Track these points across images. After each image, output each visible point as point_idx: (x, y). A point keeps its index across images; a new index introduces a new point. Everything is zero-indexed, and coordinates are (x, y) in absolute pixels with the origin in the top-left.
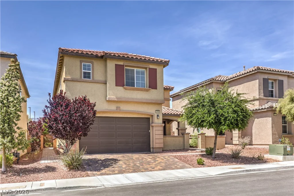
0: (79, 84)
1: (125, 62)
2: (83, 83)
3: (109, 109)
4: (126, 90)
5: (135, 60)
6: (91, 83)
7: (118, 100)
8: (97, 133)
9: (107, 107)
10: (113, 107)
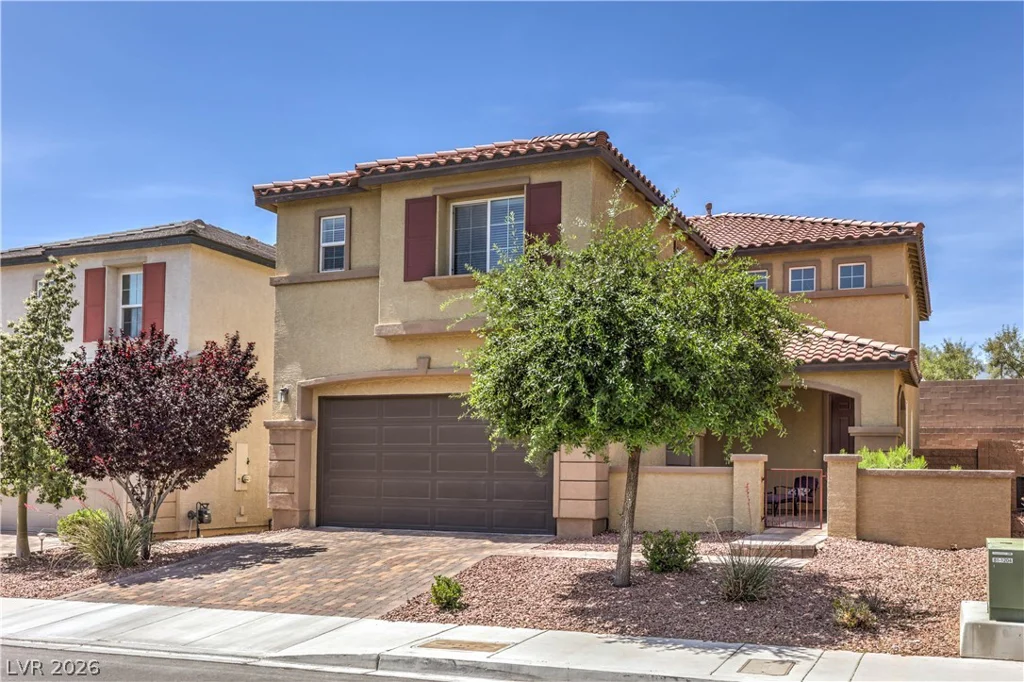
0: (309, 292)
1: (440, 185)
2: (321, 285)
3: (394, 367)
4: (439, 293)
5: (459, 171)
6: (343, 284)
7: (409, 333)
8: (374, 454)
9: (389, 362)
10: (406, 359)
